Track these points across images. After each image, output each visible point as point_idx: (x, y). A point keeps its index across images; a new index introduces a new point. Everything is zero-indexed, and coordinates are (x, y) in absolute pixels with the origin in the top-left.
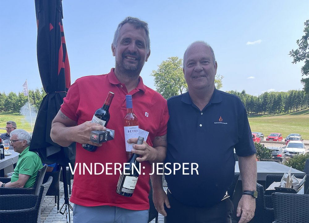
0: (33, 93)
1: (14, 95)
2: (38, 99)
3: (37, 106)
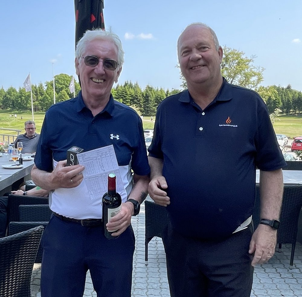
0: (35, 87)
1: (14, 90)
2: (42, 95)
3: (40, 103)
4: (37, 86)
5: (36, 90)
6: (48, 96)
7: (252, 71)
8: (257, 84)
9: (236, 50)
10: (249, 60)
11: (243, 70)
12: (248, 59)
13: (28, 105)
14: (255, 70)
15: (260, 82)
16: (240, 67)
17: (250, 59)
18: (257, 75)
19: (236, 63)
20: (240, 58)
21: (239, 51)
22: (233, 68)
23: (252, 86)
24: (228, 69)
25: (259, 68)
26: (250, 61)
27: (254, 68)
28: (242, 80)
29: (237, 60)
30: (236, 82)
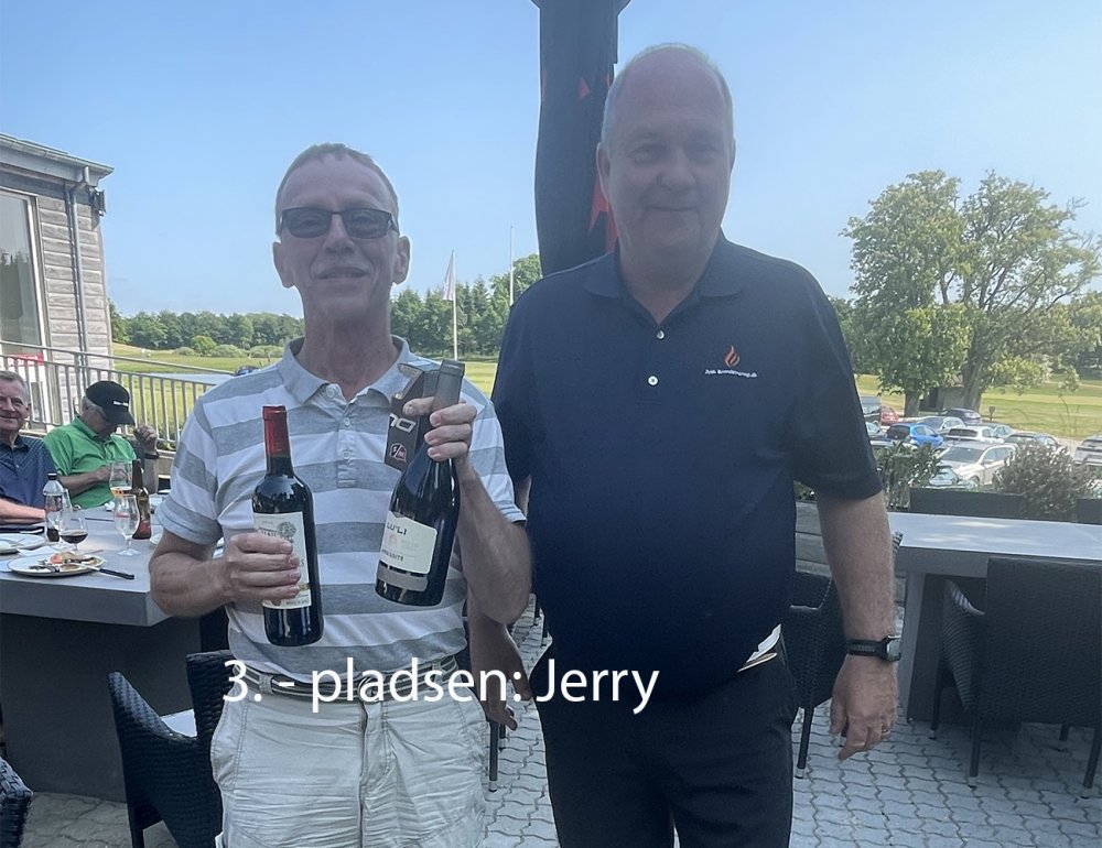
0: (466, 291)
1: (414, 299)
2: (481, 311)
3: (476, 333)
4: (471, 288)
5: (468, 297)
6: (495, 314)
7: (1067, 246)
8: (1078, 286)
9: (1025, 186)
10: (1061, 212)
11: (1040, 244)
12: (1058, 210)
13: (447, 338)
14: (1076, 244)
15: (1090, 278)
16: (1031, 235)
17: (1064, 211)
18: (1083, 259)
19: (1021, 223)
20: (1035, 208)
21: (1032, 186)
22: (1010, 237)
23: (1065, 289)
24: (995, 241)
25: (1091, 236)
26: (1063, 216)
27: (1076, 238)
28: (1033, 273)
29: (1026, 212)
30: (1017, 277)
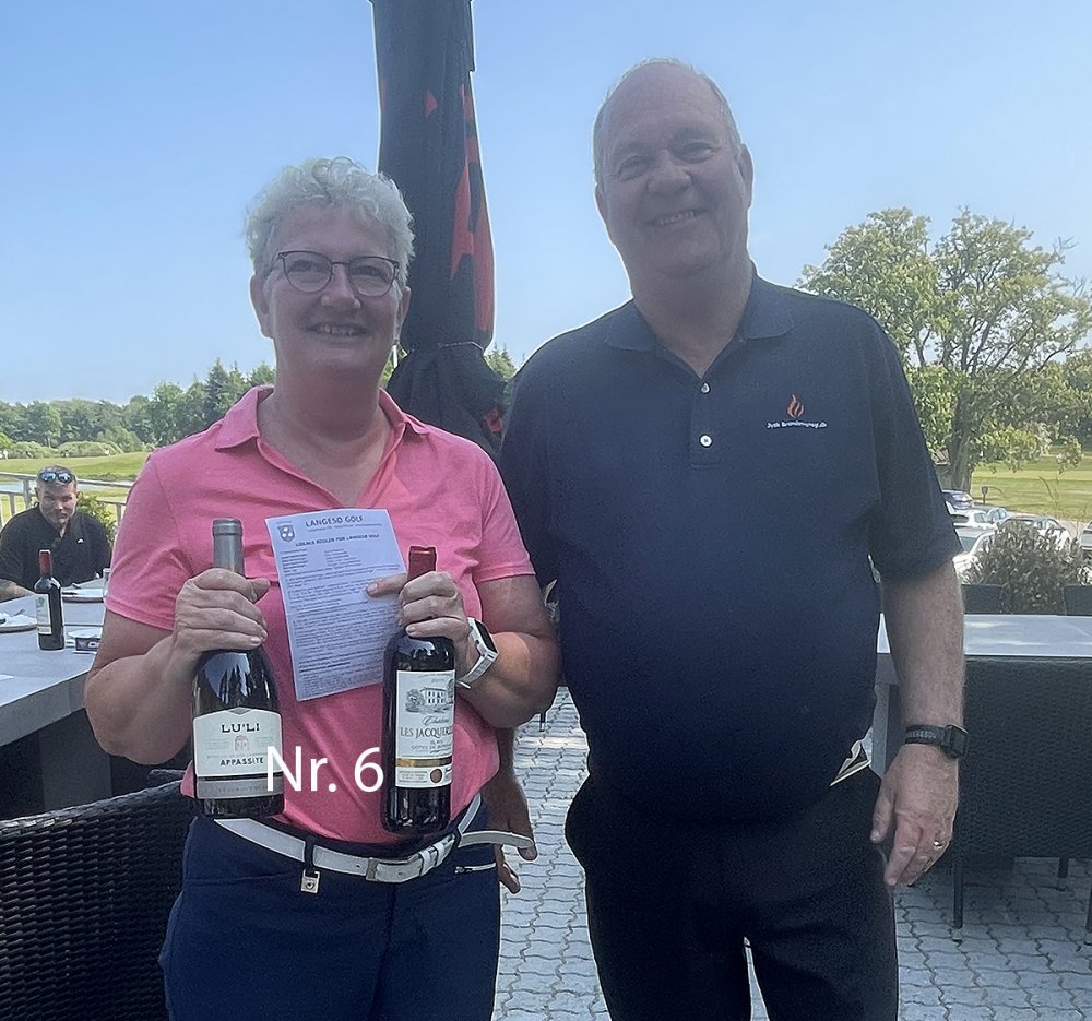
7: (1057, 295)
8: (1074, 339)
10: (1047, 255)
11: (1026, 292)
12: (1044, 252)
14: (1067, 292)
15: (1086, 331)
16: (1015, 282)
17: (1051, 253)
18: (1076, 310)
19: (1002, 269)
20: (1017, 251)
21: (1012, 225)
22: (992, 285)
23: (1058, 345)
24: (975, 290)
25: (1083, 284)
26: (1050, 260)
27: (1066, 285)
28: (1020, 327)
29: (1008, 256)
30: (1003, 333)
